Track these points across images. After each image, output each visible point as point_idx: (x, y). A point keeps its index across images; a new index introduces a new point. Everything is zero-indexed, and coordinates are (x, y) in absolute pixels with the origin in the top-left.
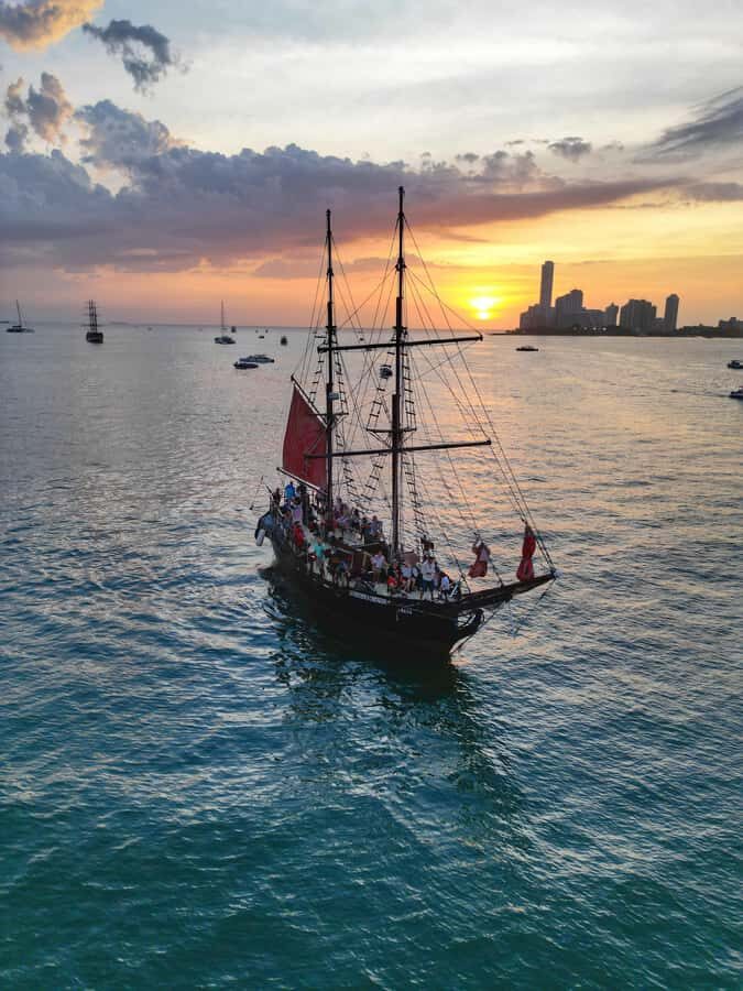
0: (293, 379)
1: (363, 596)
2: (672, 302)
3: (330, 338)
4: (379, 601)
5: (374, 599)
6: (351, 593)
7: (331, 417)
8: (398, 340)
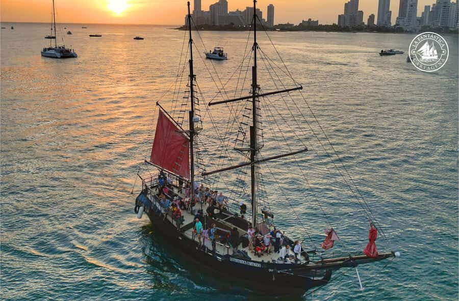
0: (157, 104)
1: (241, 262)
2: (271, 9)
3: (191, 82)
4: (255, 265)
5: (251, 264)
6: (231, 259)
7: (193, 132)
8: (254, 92)
